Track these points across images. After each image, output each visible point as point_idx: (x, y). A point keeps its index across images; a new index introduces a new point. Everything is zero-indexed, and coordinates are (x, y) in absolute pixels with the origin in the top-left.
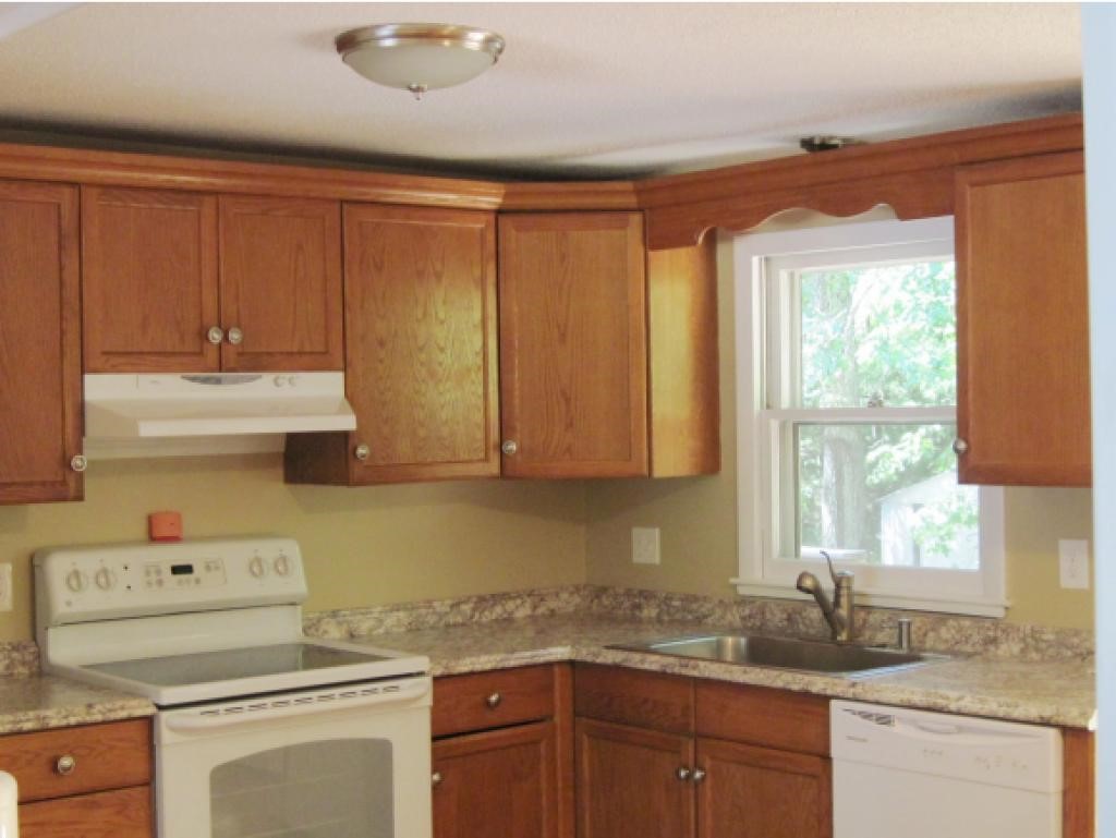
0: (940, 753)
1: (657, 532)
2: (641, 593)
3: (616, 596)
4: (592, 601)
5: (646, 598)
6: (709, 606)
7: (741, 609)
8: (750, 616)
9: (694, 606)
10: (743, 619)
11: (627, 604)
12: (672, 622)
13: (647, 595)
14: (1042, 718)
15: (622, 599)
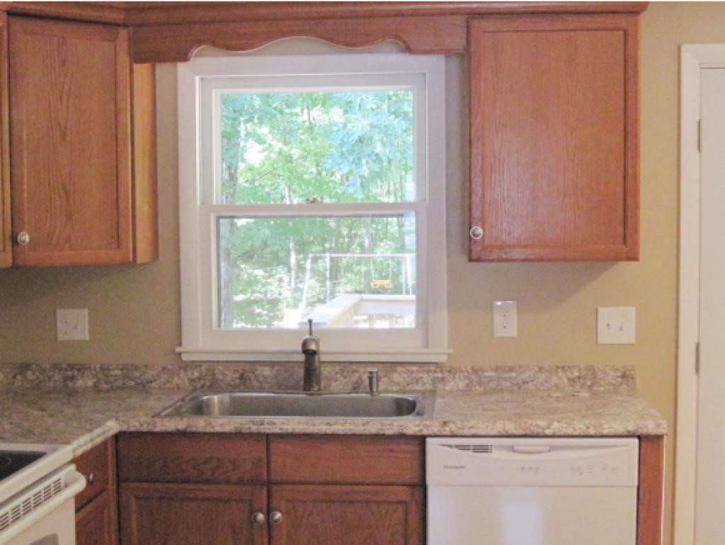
0: (537, 469)
1: (86, 311)
2: (71, 367)
3: (43, 371)
4: (14, 377)
5: (79, 370)
6: (151, 373)
7: (189, 373)
8: (199, 378)
9: (137, 374)
10: (192, 381)
11: (57, 376)
12: (112, 389)
13: (82, 369)
14: (629, 431)
15: (51, 373)
